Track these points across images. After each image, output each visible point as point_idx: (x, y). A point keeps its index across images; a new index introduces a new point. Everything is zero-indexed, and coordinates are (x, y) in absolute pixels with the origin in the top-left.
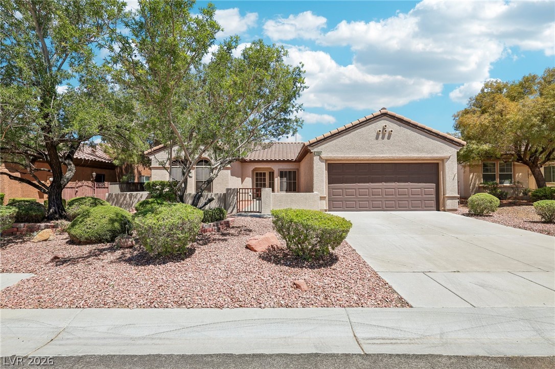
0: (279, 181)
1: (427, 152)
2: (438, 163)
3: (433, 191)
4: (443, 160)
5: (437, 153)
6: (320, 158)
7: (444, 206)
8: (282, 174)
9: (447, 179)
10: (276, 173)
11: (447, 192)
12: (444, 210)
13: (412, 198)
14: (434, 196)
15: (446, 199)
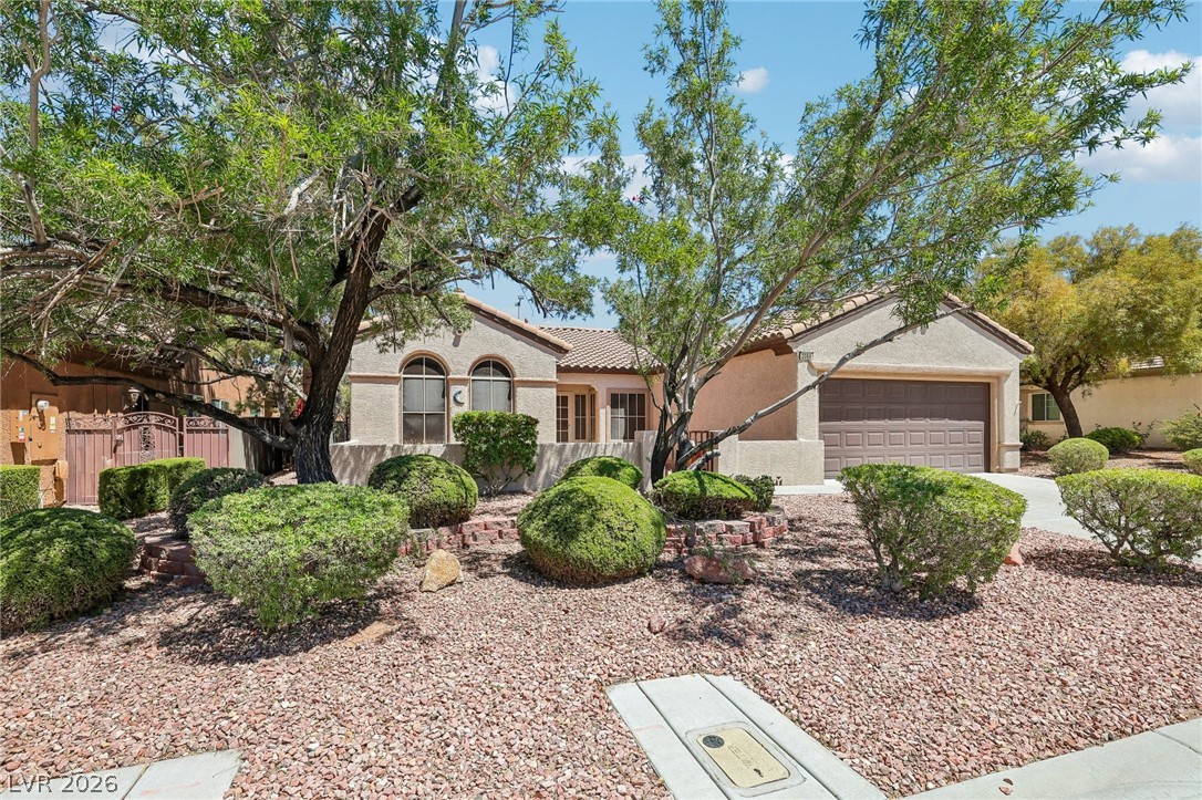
0: (609, 416)
1: (978, 362)
2: (989, 384)
3: (980, 435)
4: (1000, 378)
5: (994, 365)
6: (811, 365)
7: (999, 464)
8: (616, 401)
9: (1006, 413)
10: (602, 398)
11: (1006, 436)
12: (999, 472)
13: (951, 448)
14: (982, 445)
15: (1003, 450)
